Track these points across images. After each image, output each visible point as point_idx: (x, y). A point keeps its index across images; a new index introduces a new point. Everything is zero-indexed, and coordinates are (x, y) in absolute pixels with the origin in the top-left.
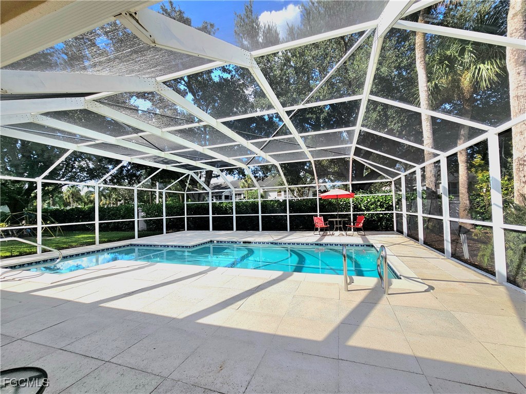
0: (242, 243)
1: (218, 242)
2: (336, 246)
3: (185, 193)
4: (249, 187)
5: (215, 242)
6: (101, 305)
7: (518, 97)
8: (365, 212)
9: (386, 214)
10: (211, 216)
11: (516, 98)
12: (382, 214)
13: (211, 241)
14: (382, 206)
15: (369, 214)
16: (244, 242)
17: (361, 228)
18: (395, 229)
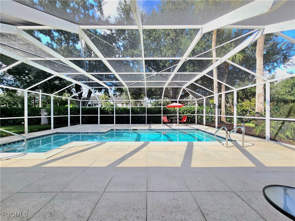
0: (132, 130)
1: (116, 130)
2: (182, 130)
3: (81, 101)
4: (106, 100)
5: (115, 130)
6: (117, 166)
7: (260, 69)
8: (182, 115)
9: (191, 116)
10: (99, 115)
11: (259, 70)
12: (189, 116)
13: (112, 130)
14: (189, 112)
15: (184, 116)
16: (133, 130)
17: (185, 122)
18: (196, 122)
